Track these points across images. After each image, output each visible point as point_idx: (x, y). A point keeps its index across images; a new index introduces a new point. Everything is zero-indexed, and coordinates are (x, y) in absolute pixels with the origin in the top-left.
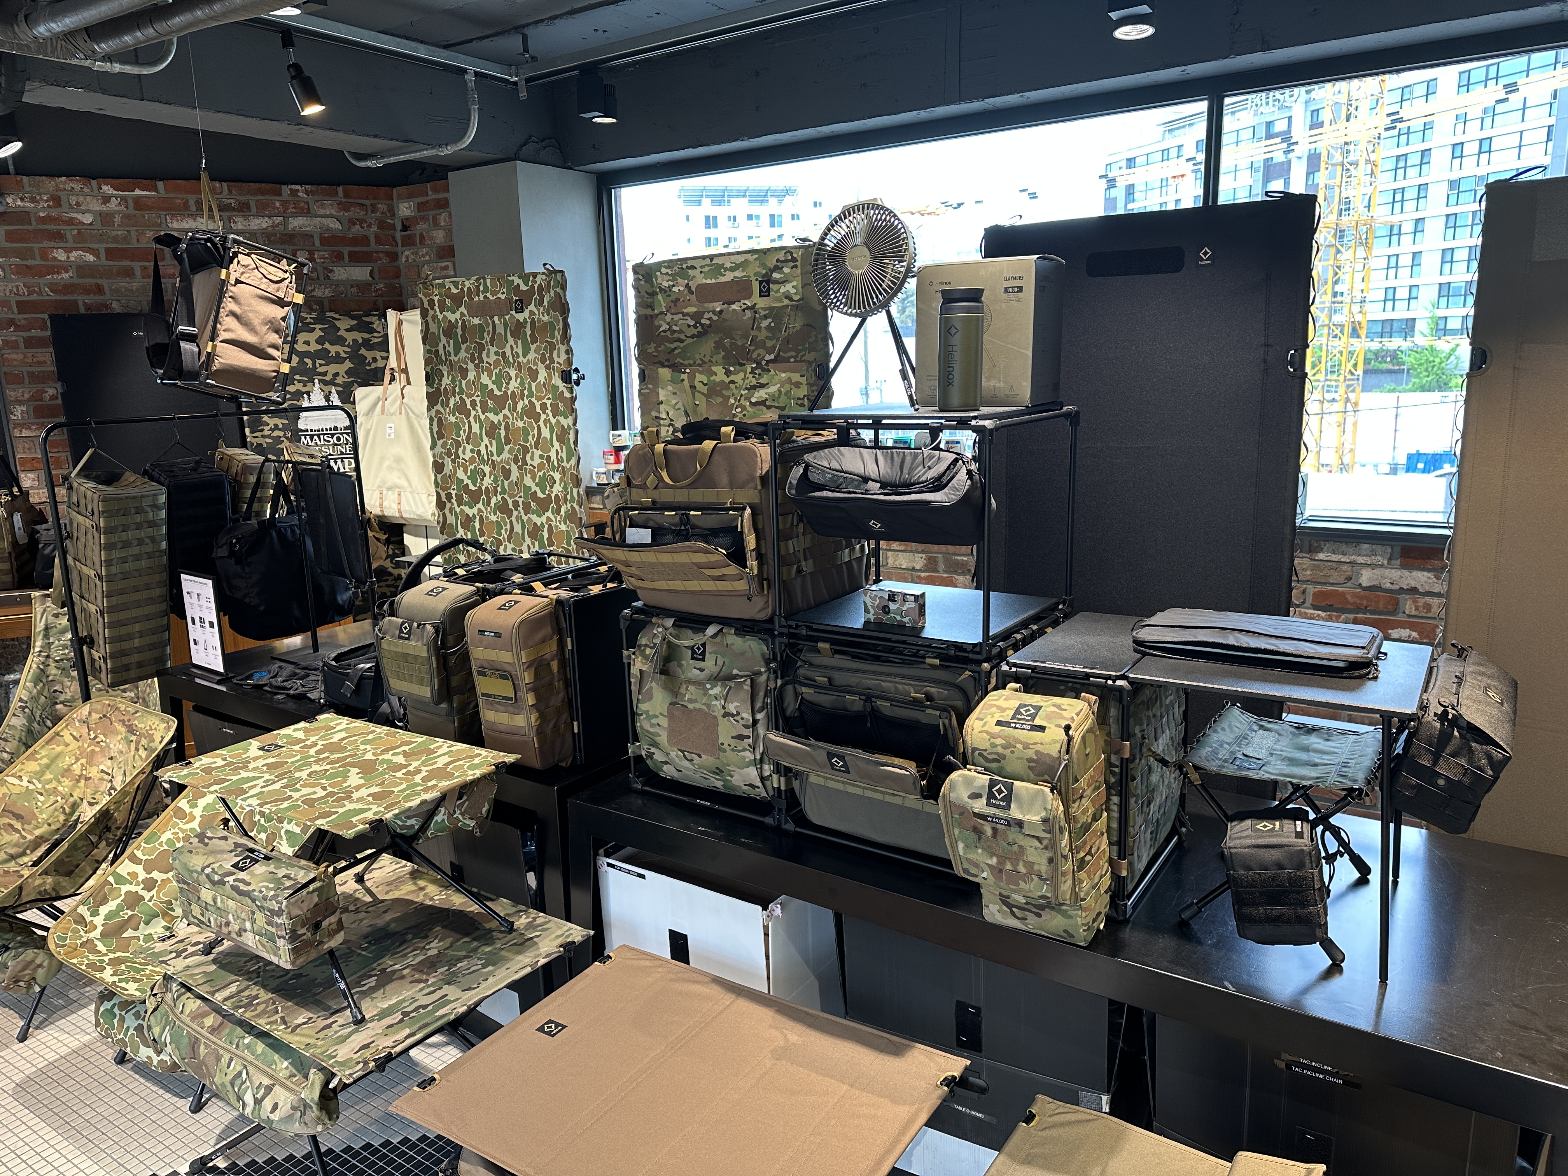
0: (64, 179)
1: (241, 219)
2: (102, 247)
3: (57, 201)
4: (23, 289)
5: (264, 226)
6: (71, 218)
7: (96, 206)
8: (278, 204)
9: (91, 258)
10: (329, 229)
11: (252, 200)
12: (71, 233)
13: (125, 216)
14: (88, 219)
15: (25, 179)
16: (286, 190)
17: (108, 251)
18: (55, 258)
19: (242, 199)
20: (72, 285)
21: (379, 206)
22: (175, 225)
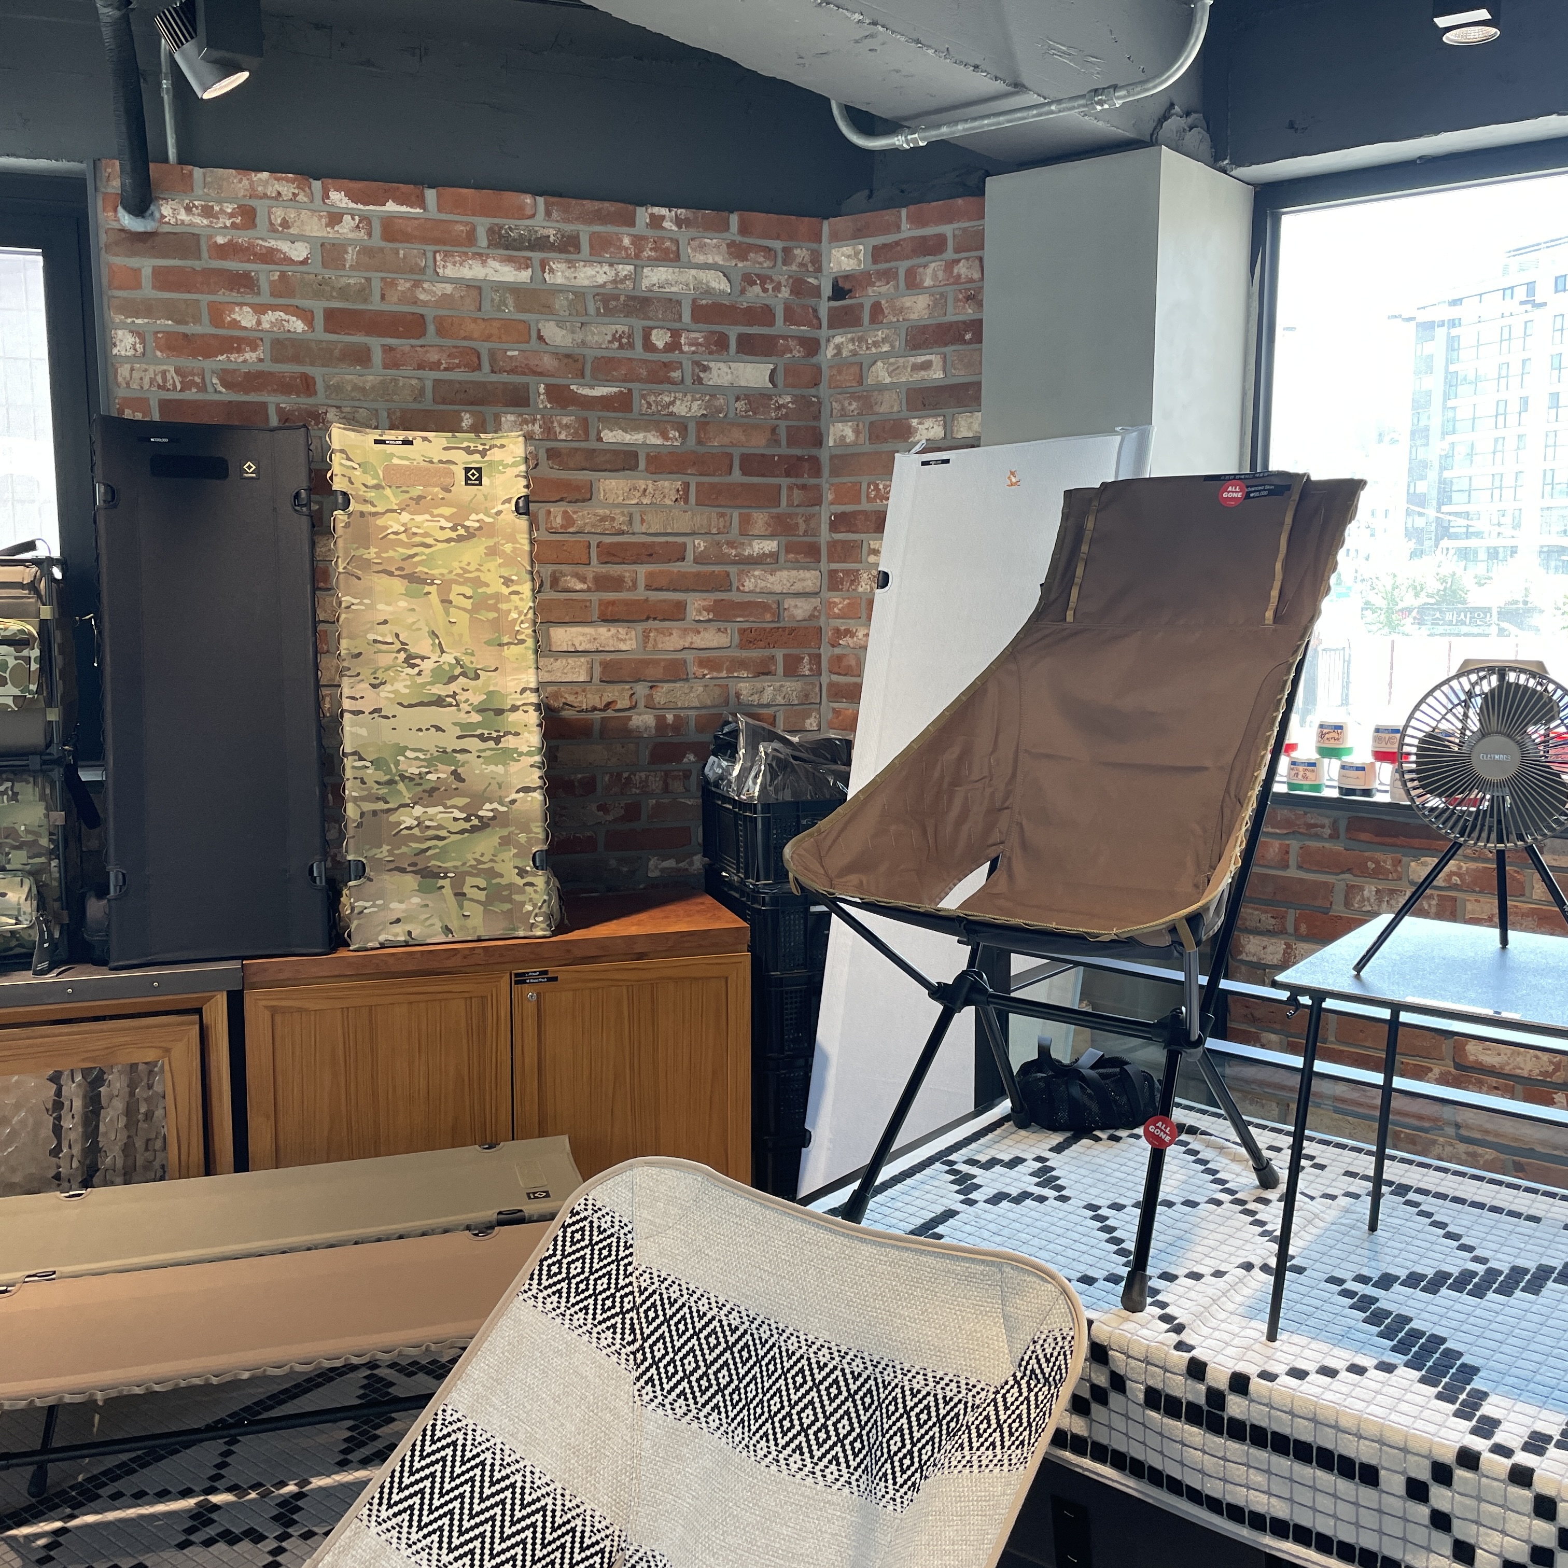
0: (265, 175)
1: (563, 266)
2: (318, 306)
3: (248, 216)
4: (174, 379)
5: (601, 279)
6: (272, 251)
7: (315, 227)
8: (626, 241)
9: (298, 325)
10: (708, 292)
11: (585, 231)
12: (266, 275)
13: (367, 251)
14: (298, 252)
15: (198, 172)
16: (643, 215)
17: (330, 314)
18: (235, 324)
19: (569, 228)
20: (260, 374)
21: (797, 252)
22: (450, 271)
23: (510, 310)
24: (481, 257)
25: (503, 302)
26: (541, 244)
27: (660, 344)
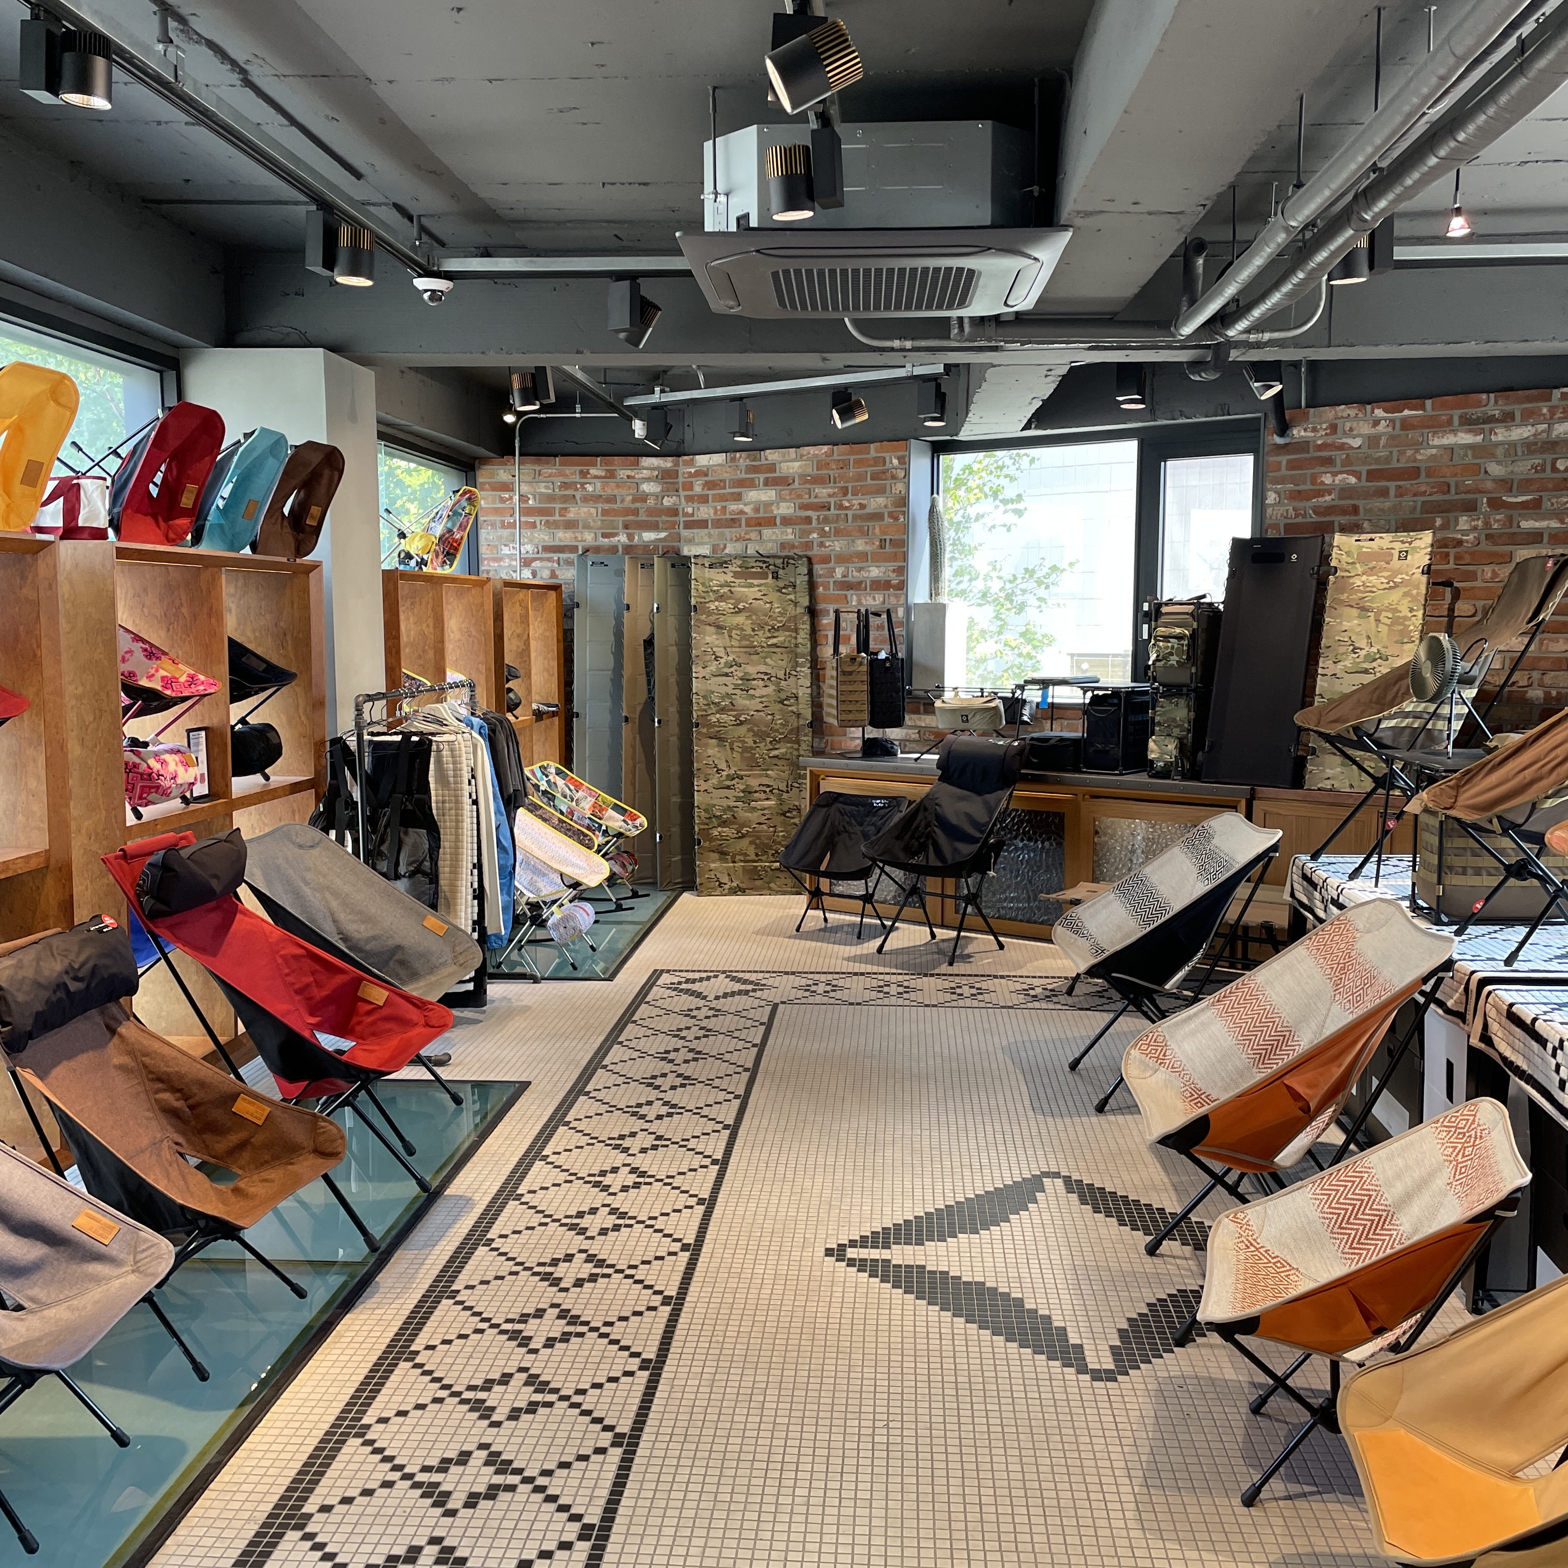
0: (1343, 407)
1: (1503, 430)
2: (1364, 469)
3: (1333, 428)
4: (1292, 513)
5: (1526, 435)
6: (1344, 444)
7: (1366, 429)
8: (1545, 411)
9: (1353, 480)
11: (1517, 409)
12: (1340, 456)
13: (1392, 437)
14: (1356, 443)
15: (1312, 410)
16: (1557, 393)
17: (1370, 473)
18: (1322, 483)
19: (1508, 408)
20: (1332, 507)
22: (1436, 442)
23: (1469, 459)
24: (1454, 432)
25: (1466, 455)
26: (1491, 420)
27: (1562, 468)
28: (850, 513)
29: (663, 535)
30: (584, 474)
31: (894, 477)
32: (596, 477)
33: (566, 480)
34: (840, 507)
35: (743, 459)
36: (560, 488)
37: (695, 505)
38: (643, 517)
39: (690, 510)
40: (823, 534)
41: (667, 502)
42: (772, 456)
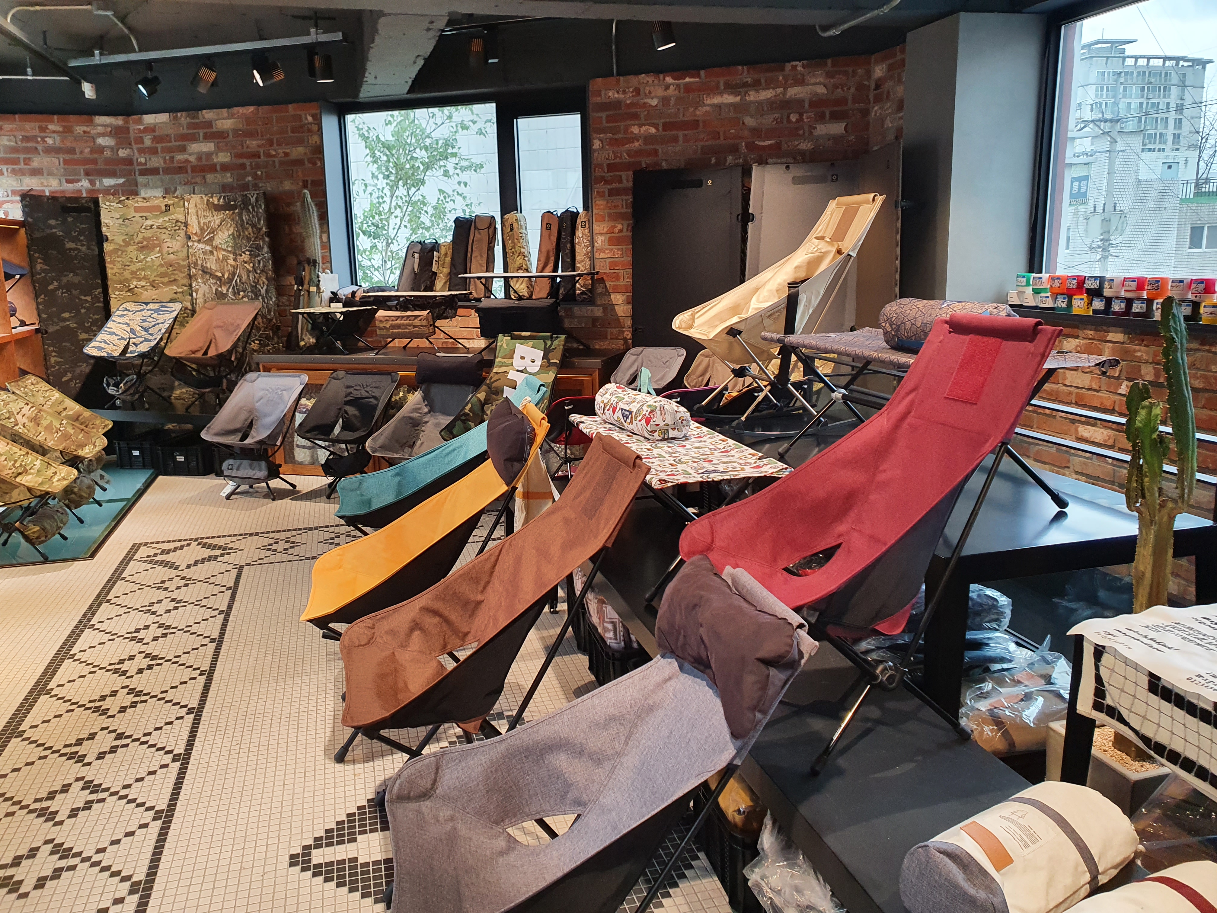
0: (643, 75)
1: (754, 93)
2: (660, 122)
3: (637, 91)
4: (612, 155)
5: (769, 95)
6: (645, 103)
7: (660, 92)
8: (781, 78)
9: (653, 130)
10: (817, 94)
11: (763, 77)
12: (643, 113)
13: (678, 98)
14: (654, 102)
15: (621, 78)
16: (788, 66)
17: (665, 125)
18: (632, 132)
19: (756, 76)
20: (640, 150)
21: (859, 71)
22: (709, 101)
23: (732, 114)
24: (721, 94)
25: (729, 110)
26: (745, 85)
27: (794, 120)
28: (276, 160)
29: (121, 181)
30: (43, 129)
31: (309, 131)
32: (54, 132)
33: (26, 134)
34: (269, 155)
35: (183, 118)
36: (22, 141)
37: (147, 156)
38: (101, 166)
39: (143, 160)
40: (255, 176)
41: (122, 153)
42: (208, 115)
